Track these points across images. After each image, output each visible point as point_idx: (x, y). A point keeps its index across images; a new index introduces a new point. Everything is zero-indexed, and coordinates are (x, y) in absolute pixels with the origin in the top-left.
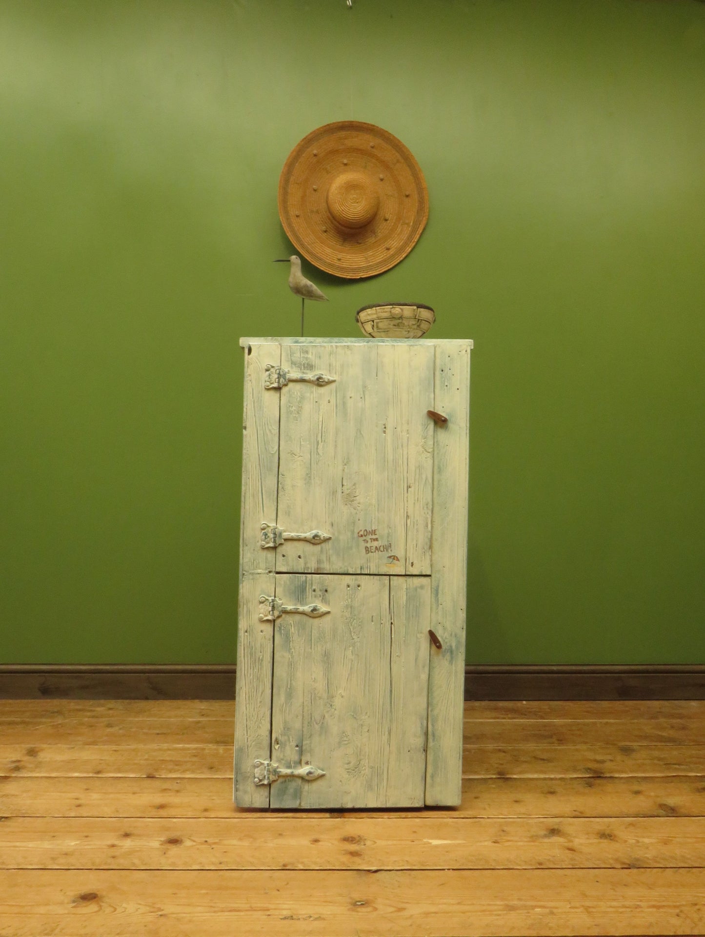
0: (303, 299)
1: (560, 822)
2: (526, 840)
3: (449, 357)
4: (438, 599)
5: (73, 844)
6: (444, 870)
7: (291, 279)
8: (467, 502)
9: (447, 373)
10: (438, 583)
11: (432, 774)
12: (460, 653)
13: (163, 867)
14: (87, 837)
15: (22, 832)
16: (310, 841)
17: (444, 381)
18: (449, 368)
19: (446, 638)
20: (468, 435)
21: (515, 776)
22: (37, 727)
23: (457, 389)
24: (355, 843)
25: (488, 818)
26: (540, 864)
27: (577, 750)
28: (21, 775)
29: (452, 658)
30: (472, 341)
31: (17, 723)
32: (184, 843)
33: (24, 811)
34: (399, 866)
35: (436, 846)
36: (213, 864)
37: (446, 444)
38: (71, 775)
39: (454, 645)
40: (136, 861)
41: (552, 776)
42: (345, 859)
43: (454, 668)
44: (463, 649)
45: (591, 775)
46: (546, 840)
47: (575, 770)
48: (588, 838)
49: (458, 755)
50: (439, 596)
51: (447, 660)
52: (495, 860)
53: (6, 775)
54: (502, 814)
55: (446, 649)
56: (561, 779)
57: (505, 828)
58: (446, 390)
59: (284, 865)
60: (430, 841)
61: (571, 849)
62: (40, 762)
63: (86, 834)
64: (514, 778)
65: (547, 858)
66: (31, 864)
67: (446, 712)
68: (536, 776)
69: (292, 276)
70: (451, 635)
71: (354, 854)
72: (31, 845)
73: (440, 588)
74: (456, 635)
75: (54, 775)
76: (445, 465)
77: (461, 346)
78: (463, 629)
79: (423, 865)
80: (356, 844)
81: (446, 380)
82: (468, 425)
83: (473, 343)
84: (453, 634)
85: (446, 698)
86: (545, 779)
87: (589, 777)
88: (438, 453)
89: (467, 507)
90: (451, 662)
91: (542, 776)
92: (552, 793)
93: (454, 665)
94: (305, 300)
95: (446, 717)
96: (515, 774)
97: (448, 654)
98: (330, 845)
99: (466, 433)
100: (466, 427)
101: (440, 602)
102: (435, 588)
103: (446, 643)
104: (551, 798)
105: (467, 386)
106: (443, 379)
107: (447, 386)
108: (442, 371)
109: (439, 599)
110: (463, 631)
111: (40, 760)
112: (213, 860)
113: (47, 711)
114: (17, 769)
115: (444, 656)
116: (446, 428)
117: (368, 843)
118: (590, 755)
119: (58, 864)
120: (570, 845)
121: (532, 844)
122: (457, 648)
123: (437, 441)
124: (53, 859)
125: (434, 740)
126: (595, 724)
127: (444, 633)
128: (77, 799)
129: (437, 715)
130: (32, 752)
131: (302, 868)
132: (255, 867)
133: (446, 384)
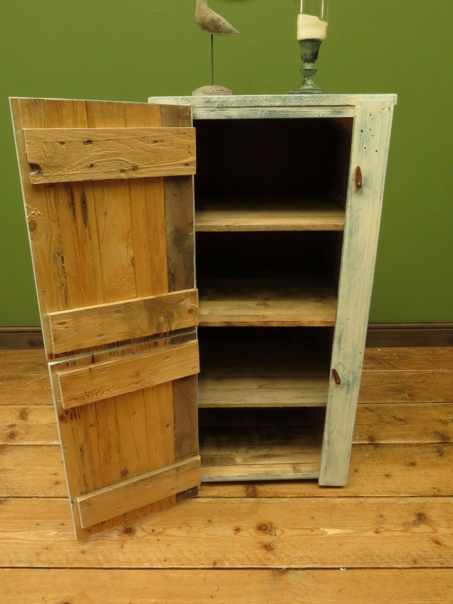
0: (212, 36)
1: (425, 504)
2: (400, 529)
3: (370, 115)
4: (340, 345)
5: (52, 534)
6: (339, 569)
7: (196, 14)
8: (375, 263)
9: (367, 134)
10: (342, 333)
11: (326, 467)
12: (355, 386)
13: (121, 565)
14: (63, 524)
15: (15, 518)
16: (233, 530)
17: (363, 143)
18: (369, 129)
19: (345, 375)
20: (382, 199)
21: (382, 442)
22: (28, 383)
23: (375, 151)
24: (267, 533)
25: (367, 497)
26: (415, 562)
27: (425, 408)
28: (15, 444)
29: (348, 389)
30: (396, 95)
31: (13, 379)
32: (136, 532)
33: (16, 490)
34: (304, 564)
35: (331, 537)
36: (159, 561)
37: (359, 208)
38: (51, 443)
39: (351, 381)
40: (100, 557)
41: (411, 442)
42: (261, 553)
43: (349, 397)
44: (358, 383)
45: (440, 441)
46: (416, 529)
47: (427, 435)
48: (449, 528)
49: (347, 455)
50: (341, 343)
51: (344, 390)
52: (378, 556)
53: (5, 444)
54: (377, 492)
55: (344, 383)
56: (417, 445)
57: (383, 513)
58: (364, 153)
59: (215, 564)
60: (326, 530)
61: (437, 542)
62: (29, 427)
63: (62, 521)
64: (382, 444)
65: (420, 553)
66: (20, 562)
67: (340, 427)
68: (398, 441)
69: (197, 10)
70: (349, 372)
71: (268, 548)
72: (20, 535)
73: (343, 336)
74: (353, 373)
75: (39, 443)
76: (357, 228)
77: (384, 102)
78: (360, 367)
79: (323, 563)
80: (269, 535)
81: (365, 142)
82: (383, 189)
83: (397, 98)
84: (351, 371)
85: (341, 418)
86: (405, 445)
87: (439, 443)
88: (350, 218)
89: (374, 267)
90: (347, 392)
91: (403, 442)
92: (413, 464)
93: (349, 394)
94: (214, 36)
95: (340, 430)
96: (382, 439)
97: (346, 386)
98: (248, 535)
99: (380, 197)
100: (381, 190)
101: (342, 348)
102: (339, 337)
103: (345, 378)
104: (414, 472)
105: (386, 148)
106: (362, 141)
107: (365, 148)
108: (362, 131)
109: (342, 345)
110: (360, 369)
111: (29, 423)
112: (159, 555)
113: (35, 363)
114: (12, 436)
115: (341, 389)
116: (361, 192)
117: (278, 532)
118: (435, 414)
119: (41, 561)
120: (434, 535)
121: (405, 534)
122: (354, 381)
123: (351, 206)
124: (37, 554)
125: (328, 446)
126: (433, 374)
127: (343, 371)
128: (56, 474)
129: (332, 429)
130: (23, 415)
131: (228, 566)
132: (192, 565)
133: (365, 146)
